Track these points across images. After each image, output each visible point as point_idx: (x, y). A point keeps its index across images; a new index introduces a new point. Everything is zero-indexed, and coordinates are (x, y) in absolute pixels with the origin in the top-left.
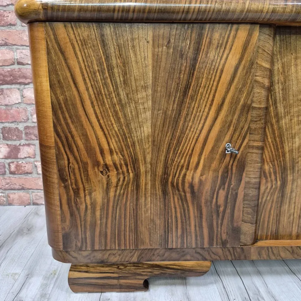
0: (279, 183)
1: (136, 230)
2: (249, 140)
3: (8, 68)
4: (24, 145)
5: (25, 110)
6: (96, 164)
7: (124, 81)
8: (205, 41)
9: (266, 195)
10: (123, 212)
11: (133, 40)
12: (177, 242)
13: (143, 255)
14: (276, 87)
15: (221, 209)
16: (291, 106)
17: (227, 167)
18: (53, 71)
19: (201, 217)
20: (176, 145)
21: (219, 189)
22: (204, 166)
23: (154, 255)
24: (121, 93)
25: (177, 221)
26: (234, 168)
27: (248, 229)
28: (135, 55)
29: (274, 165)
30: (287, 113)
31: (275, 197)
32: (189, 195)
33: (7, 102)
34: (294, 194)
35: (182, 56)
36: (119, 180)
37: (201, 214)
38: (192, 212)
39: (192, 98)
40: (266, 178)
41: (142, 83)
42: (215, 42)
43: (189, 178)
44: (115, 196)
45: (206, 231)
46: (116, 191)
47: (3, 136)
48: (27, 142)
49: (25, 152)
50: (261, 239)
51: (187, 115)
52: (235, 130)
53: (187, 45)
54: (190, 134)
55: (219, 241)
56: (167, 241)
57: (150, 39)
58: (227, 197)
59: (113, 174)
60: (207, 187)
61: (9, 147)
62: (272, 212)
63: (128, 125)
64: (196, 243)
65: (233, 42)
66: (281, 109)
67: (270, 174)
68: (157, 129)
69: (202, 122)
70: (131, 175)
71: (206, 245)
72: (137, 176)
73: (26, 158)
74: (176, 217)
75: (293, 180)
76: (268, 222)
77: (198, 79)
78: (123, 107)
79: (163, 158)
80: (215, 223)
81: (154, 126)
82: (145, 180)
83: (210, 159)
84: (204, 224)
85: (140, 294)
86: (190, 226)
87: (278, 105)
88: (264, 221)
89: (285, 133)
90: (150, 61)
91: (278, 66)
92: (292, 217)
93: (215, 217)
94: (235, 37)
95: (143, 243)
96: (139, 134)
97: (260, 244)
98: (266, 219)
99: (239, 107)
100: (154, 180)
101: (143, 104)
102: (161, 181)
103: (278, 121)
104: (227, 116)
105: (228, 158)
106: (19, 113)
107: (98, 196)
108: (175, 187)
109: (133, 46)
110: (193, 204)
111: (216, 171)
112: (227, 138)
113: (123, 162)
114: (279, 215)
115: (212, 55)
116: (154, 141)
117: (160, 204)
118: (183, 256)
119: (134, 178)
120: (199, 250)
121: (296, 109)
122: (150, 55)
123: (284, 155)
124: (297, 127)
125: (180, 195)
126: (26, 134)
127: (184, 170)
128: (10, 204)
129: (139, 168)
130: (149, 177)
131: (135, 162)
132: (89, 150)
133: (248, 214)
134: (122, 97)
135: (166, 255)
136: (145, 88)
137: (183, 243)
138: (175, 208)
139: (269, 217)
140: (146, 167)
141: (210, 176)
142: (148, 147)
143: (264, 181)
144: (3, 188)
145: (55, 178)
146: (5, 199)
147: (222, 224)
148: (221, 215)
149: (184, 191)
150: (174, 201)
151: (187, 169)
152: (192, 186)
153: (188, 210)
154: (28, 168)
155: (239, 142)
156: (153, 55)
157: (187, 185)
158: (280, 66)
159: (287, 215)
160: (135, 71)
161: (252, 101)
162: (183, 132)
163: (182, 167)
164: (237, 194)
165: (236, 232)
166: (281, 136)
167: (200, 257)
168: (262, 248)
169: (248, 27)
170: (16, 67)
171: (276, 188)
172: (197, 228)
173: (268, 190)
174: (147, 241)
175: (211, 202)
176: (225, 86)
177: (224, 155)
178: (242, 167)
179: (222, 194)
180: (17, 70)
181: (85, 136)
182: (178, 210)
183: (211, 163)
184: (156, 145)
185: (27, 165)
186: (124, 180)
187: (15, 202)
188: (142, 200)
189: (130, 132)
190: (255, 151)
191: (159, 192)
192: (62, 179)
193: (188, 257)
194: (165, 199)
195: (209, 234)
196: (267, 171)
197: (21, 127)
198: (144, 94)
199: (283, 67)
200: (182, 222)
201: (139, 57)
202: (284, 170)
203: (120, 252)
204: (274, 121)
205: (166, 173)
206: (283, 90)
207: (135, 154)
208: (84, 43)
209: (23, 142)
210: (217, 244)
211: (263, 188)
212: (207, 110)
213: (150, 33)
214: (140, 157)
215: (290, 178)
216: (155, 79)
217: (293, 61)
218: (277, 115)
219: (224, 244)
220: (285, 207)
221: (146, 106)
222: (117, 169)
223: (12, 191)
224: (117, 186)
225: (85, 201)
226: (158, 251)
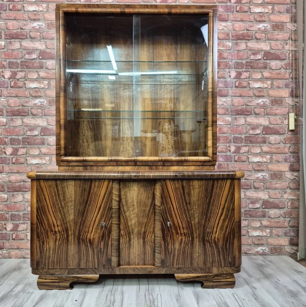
0: (128, 239)
1: (67, 260)
2: (112, 221)
3: (18, 184)
4: (21, 223)
5: (24, 205)
6: (52, 231)
7: (64, 199)
8: (93, 185)
9: (123, 244)
10: (61, 251)
11: (67, 185)
12: (84, 265)
13: (70, 271)
14: (123, 200)
15: (102, 250)
16: (129, 208)
17: (104, 232)
18: (38, 196)
19: (94, 254)
20: (83, 223)
21: (101, 242)
22: (95, 232)
23: (74, 271)
24: (62, 203)
25: (84, 256)
26: (107, 232)
27: (114, 259)
28: (68, 190)
29: (125, 231)
30: (128, 210)
31: (127, 245)
32: (89, 244)
33: (15, 201)
34: (134, 244)
35: (85, 190)
36: (60, 238)
37: (94, 252)
38: (90, 252)
39: (89, 205)
40: (122, 237)
41: (70, 200)
42: (96, 186)
43: (88, 237)
44: (58, 244)
45: (96, 260)
46: (59, 242)
47: (11, 219)
48: (23, 222)
49: (22, 227)
50: (122, 265)
51: (87, 211)
52: (106, 217)
53: (87, 186)
54: (89, 219)
55: (102, 265)
56: (79, 265)
57: (73, 185)
58: (104, 245)
59: (58, 235)
60: (96, 240)
61: (13, 225)
62: (126, 252)
63: (65, 216)
64: (92, 266)
65: (103, 185)
66: (125, 209)
67: (124, 235)
68: (76, 217)
69: (93, 214)
70: (65, 235)
71: (96, 267)
72: (68, 236)
73: (22, 231)
74: (84, 254)
75: (134, 238)
76: (125, 257)
77: (91, 198)
78: (63, 208)
79: (78, 229)
80: (100, 257)
81: (75, 215)
82: (71, 238)
83: (97, 229)
84: (96, 257)
85: (68, 291)
86: (89, 258)
87: (124, 207)
88: (123, 257)
89: (128, 218)
90: (73, 192)
91: (122, 193)
92: (135, 255)
93: (100, 254)
94: (103, 184)
95: (70, 266)
96: (69, 218)
97: (120, 267)
98: (124, 256)
99: (107, 209)
100: (74, 238)
101: (70, 207)
102: (78, 239)
103: (125, 213)
104: (102, 211)
105: (104, 228)
106: (21, 206)
107: (52, 244)
108: (83, 241)
109: (67, 187)
110: (90, 248)
111: (99, 234)
112: (103, 220)
113: (62, 230)
114: (129, 254)
115: (95, 190)
116: (75, 221)
117: (77, 248)
118: (87, 272)
119: (66, 237)
120: (94, 269)
121: (131, 209)
122: (73, 190)
123: (129, 227)
124: (132, 216)
125: (85, 244)
126: (23, 217)
127: (87, 233)
128: (10, 258)
129: (68, 232)
130: (72, 236)
131: (67, 230)
132: (49, 225)
133: (113, 252)
134: (63, 205)
135: (80, 272)
136: (71, 201)
137: (86, 266)
138: (83, 250)
139: (125, 255)
140: (71, 232)
141: (97, 235)
142: (72, 224)
143: (121, 238)
144: (8, 248)
145: (35, 237)
146: (7, 255)
147: (103, 257)
148: (102, 253)
149: (87, 242)
150: (83, 247)
151: (88, 233)
152: (90, 240)
153: (89, 251)
154: (22, 236)
155: (108, 222)
156: (74, 190)
157: (88, 240)
158: (123, 193)
159: (132, 254)
160: (68, 196)
161: (112, 206)
162: (86, 218)
163: (86, 232)
164: (108, 243)
165: (109, 261)
166: (127, 219)
167: (94, 273)
168: (121, 268)
169: (108, 181)
170: (22, 183)
171: (127, 241)
172: (93, 259)
173: (124, 242)
174: (71, 265)
175: (98, 247)
176: (101, 201)
177: (102, 227)
178: (110, 232)
179: (102, 243)
180: (22, 184)
181: (48, 220)
182: (84, 251)
183: (97, 230)
184: (75, 223)
185: (22, 235)
186: (62, 238)
187: (13, 256)
188: (70, 246)
189: (65, 218)
190: (115, 225)
191: (77, 243)
192: (38, 237)
193: (89, 273)
194: (79, 246)
195: (98, 261)
196: (122, 234)
197: (21, 214)
198: (71, 203)
199: (125, 193)
200: (86, 256)
201: (69, 190)
202: (129, 234)
203: (60, 270)
204: (123, 213)
205: (79, 234)
206: (125, 201)
207: (67, 227)
208: (50, 186)
209: (21, 222)
210: (101, 266)
211: (121, 241)
212: (95, 209)
213: (73, 183)
214: (69, 228)
215: (132, 237)
216: (75, 198)
217: (128, 191)
218: (124, 211)
219: (104, 266)
220: (132, 250)
221: (72, 208)
222: (60, 233)
223: (12, 250)
224: (59, 240)
225: (46, 247)
226: (76, 269)
